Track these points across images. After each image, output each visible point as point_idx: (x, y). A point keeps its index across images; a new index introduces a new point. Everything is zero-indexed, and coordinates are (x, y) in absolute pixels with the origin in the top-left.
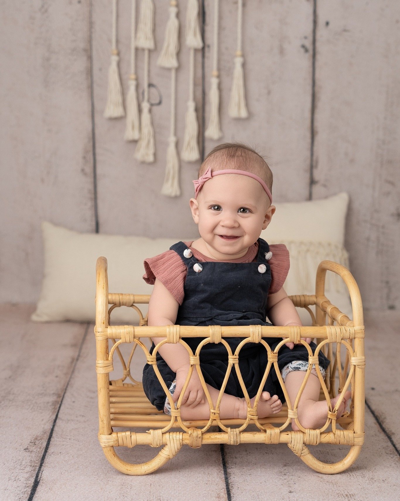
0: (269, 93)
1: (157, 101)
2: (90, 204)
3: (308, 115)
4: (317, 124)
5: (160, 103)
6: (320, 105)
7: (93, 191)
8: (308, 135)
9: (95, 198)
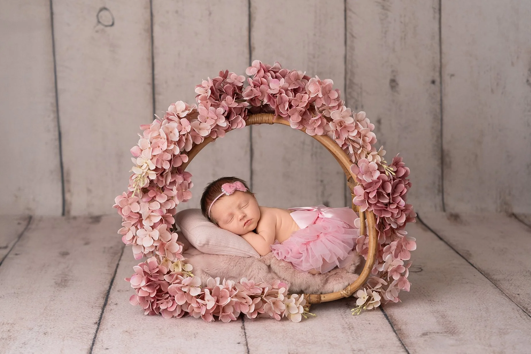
0: (210, 14)
1: (111, 23)
2: (52, 116)
3: (245, 33)
4: (254, 41)
5: (113, 24)
6: (256, 24)
7: (55, 104)
8: (246, 51)
9: (58, 111)
